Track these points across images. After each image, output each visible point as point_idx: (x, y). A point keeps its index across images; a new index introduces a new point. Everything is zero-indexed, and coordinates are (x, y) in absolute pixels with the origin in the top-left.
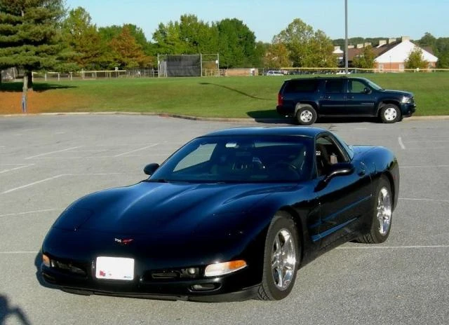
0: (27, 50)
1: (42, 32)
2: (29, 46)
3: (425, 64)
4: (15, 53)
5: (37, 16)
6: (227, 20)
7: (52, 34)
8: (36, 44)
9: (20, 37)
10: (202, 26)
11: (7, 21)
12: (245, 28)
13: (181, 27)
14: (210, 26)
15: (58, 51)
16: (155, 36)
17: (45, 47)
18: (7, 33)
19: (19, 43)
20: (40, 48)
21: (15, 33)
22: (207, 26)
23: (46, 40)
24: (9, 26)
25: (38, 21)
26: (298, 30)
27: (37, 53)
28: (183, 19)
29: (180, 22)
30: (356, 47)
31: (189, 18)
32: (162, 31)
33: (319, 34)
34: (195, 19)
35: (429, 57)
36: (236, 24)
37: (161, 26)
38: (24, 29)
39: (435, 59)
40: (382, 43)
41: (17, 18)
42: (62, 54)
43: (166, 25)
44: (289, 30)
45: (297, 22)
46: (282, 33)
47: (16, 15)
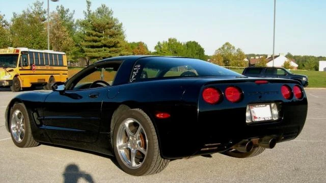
0: (105, 50)
1: (114, 41)
2: (106, 48)
3: (292, 68)
4: (99, 51)
5: (111, 33)
6: (190, 42)
7: (118, 43)
8: (109, 47)
9: (102, 43)
10: (179, 44)
11: (96, 35)
12: (199, 46)
13: (169, 44)
14: (183, 44)
15: (120, 51)
16: (156, 48)
17: (114, 49)
18: (95, 41)
19: (101, 47)
20: (111, 49)
21: (100, 41)
22: (181, 44)
23: (115, 46)
24: (96, 38)
25: (111, 36)
26: (228, 48)
27: (110, 52)
28: (169, 40)
29: (168, 41)
30: (255, 58)
31: (173, 39)
32: (159, 46)
33: (238, 50)
34: (176, 40)
35: (294, 64)
36: (195, 44)
37: (159, 43)
38: (104, 40)
39: (297, 66)
40: (269, 56)
41: (101, 34)
42: (122, 53)
43: (161, 43)
44: (223, 48)
45: (227, 44)
46: (219, 49)
47: (100, 33)
